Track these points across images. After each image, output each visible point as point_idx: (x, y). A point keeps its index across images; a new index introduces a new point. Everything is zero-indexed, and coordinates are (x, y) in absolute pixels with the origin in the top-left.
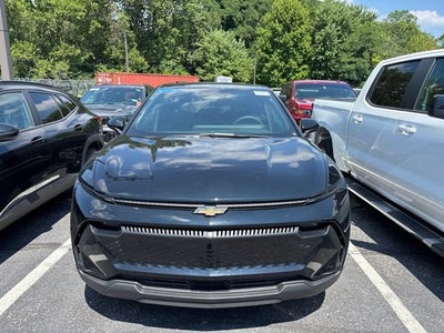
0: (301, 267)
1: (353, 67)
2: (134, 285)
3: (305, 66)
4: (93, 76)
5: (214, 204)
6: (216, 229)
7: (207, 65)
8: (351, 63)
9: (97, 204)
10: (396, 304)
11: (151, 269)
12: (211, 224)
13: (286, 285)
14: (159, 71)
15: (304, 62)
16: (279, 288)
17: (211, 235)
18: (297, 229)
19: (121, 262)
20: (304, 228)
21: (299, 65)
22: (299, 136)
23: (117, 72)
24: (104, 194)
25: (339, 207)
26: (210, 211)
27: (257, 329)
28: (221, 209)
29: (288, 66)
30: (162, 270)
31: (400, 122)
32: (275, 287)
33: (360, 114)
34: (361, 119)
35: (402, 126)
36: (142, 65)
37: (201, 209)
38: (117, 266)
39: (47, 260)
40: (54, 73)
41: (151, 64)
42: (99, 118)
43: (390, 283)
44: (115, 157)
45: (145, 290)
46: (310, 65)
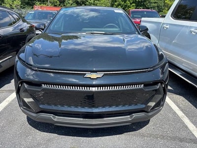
0: (144, 106)
1: (156, 5)
2: (51, 116)
3: (134, 4)
4: (32, 8)
5: (96, 72)
6: (98, 86)
7: (87, 3)
8: (155, 3)
9: (29, 71)
10: (187, 121)
11: (60, 108)
12: (94, 83)
13: (135, 115)
14: (64, 6)
15: (133, 2)
16: (131, 117)
17: (94, 89)
18: (142, 85)
19: (43, 104)
20: (146, 85)
21: (131, 4)
22: (139, 34)
23: (44, 5)
24: (31, 65)
25: (163, 73)
26: (94, 76)
27: (118, 136)
28: (100, 75)
29: (125, 4)
30: (66, 109)
31: (191, 27)
32: (129, 116)
33: (167, 24)
34: (168, 27)
35: (193, 30)
36: (56, 2)
37: (88, 75)
38: (41, 106)
39: (8, 99)
40: (14, 6)
41: (61, 2)
42: (33, 26)
43: (182, 110)
44: (38, 44)
45: (57, 119)
46: (136, 4)
